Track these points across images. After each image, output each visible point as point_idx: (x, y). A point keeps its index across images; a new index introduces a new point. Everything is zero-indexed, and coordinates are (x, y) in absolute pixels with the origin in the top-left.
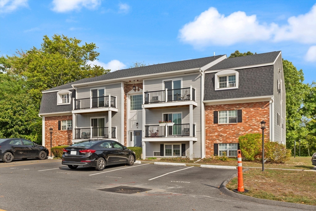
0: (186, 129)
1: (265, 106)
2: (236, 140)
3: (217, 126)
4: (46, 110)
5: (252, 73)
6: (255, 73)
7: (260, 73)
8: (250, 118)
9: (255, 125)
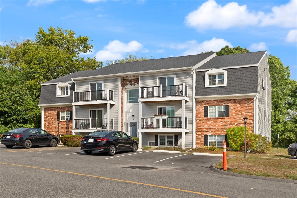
0: (179, 122)
1: (250, 102)
2: (224, 132)
3: (207, 119)
4: (46, 101)
5: (239, 73)
6: (242, 73)
7: (246, 72)
8: (237, 113)
9: (241, 119)
